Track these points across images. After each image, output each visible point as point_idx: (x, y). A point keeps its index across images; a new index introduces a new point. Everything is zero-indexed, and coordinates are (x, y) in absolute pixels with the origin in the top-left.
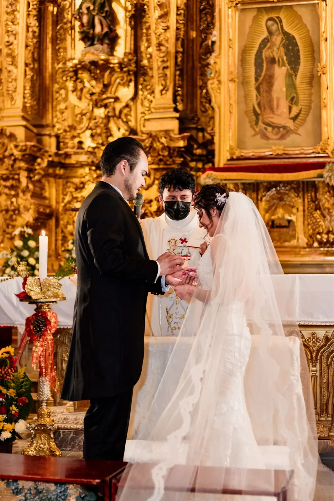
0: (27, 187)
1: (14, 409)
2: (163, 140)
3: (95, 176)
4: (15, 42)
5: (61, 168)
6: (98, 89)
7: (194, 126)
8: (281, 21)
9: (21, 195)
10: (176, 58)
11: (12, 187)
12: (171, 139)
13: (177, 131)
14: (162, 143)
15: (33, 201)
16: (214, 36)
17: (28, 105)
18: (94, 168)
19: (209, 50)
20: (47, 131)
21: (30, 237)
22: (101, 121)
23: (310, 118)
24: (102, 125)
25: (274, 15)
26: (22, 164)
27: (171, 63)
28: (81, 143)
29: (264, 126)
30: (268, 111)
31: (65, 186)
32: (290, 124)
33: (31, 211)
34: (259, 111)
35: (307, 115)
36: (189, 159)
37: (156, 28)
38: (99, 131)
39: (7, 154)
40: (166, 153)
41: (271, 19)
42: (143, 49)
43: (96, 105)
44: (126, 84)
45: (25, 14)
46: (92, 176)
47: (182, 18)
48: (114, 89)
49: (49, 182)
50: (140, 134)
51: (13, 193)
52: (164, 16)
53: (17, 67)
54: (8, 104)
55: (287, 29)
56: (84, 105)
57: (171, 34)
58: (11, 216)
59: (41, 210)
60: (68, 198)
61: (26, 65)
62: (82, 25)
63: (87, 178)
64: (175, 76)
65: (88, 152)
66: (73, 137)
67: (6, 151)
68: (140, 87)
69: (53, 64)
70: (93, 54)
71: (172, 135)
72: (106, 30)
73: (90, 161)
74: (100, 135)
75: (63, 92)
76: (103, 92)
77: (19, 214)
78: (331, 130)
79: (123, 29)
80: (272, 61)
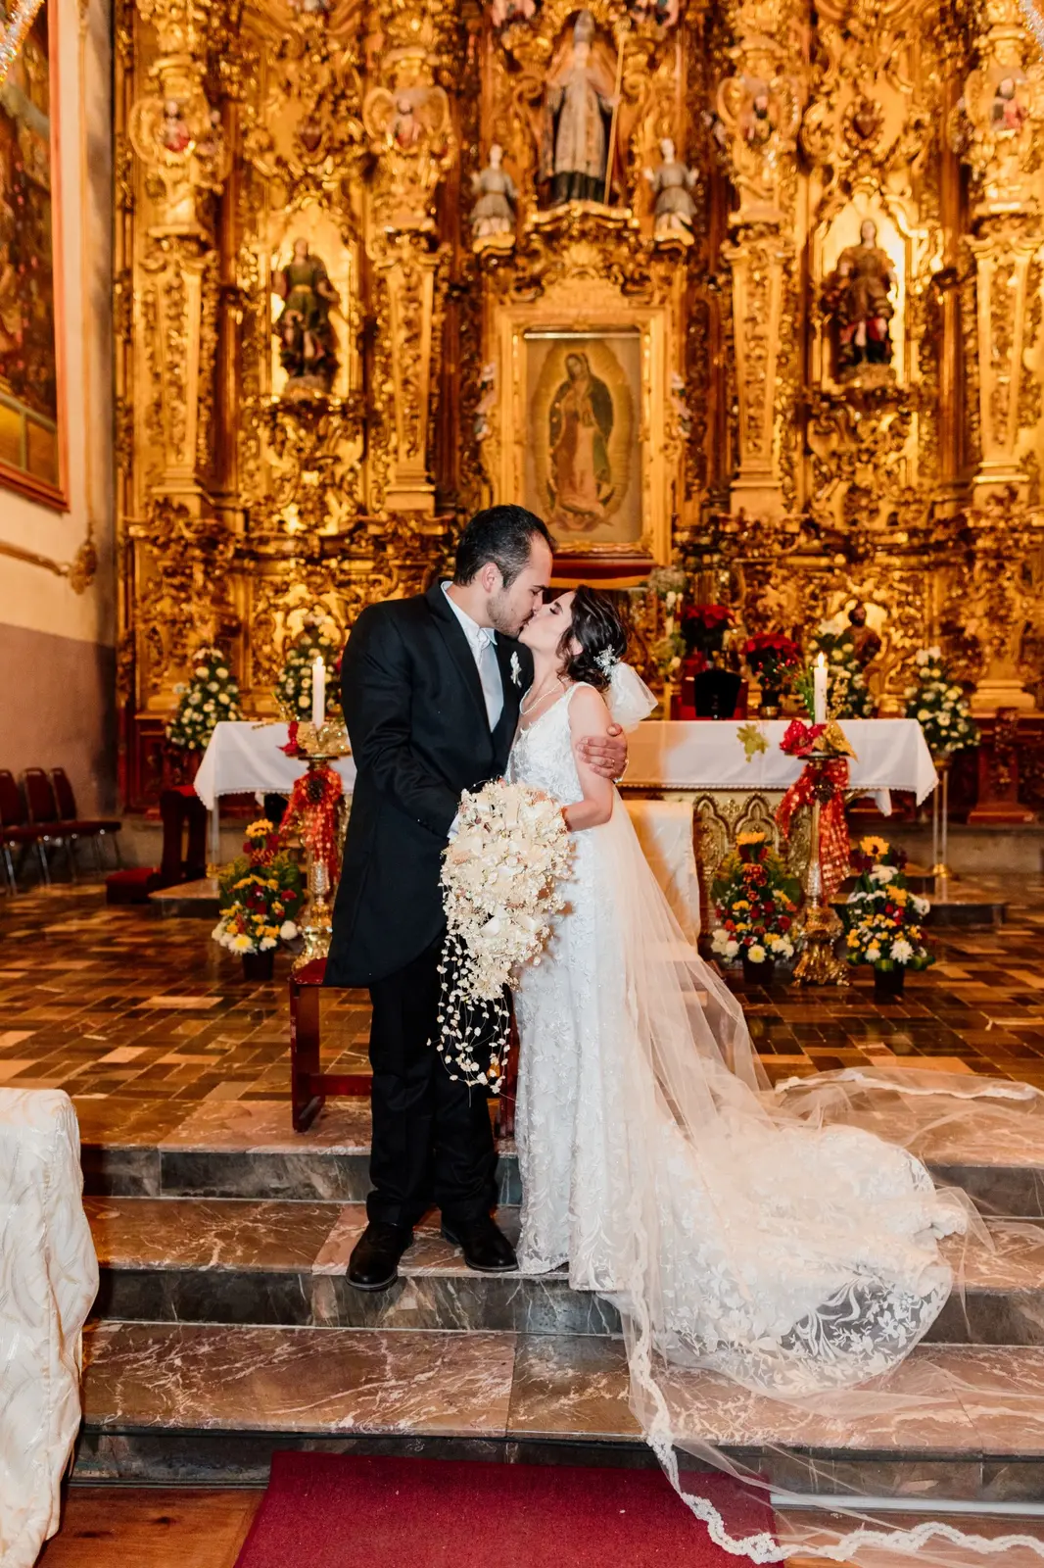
0: (205, 586)
1: (277, 907)
2: (413, 524)
3: (304, 573)
4: (183, 364)
5: (252, 559)
6: (309, 443)
7: (452, 505)
8: (587, 361)
9: (195, 598)
10: (430, 403)
11: (182, 587)
12: (425, 523)
13: (432, 513)
14: (411, 529)
15: (214, 608)
16: (488, 372)
17: (203, 462)
18: (302, 561)
19: (475, 394)
20: (230, 503)
21: (220, 663)
22: (312, 491)
23: (626, 502)
24: (315, 498)
25: (577, 351)
26: (197, 553)
27: (423, 411)
28: (282, 522)
29: (562, 510)
30: (567, 489)
31: (257, 588)
32: (599, 509)
33: (211, 624)
34: (555, 489)
35: (623, 495)
36: (446, 552)
37: (402, 357)
38: (310, 506)
39: (174, 535)
40: (417, 544)
41: (571, 356)
42: (375, 385)
43: (307, 464)
44: (352, 438)
45: (198, 321)
46: (299, 573)
47: (438, 343)
48: (332, 444)
49: (234, 581)
50: (371, 513)
51: (183, 595)
52: (413, 339)
53: (185, 402)
54: (172, 459)
55: (596, 371)
56: (286, 465)
57: (423, 367)
58: (180, 631)
59: (226, 622)
60: (261, 606)
61: (200, 400)
62: (284, 344)
63: (293, 575)
64: (428, 430)
65: (297, 538)
66: (271, 513)
67: (171, 531)
68: (371, 443)
69: (237, 400)
70: (304, 389)
71: (426, 517)
72: (321, 353)
73: (298, 550)
74: (312, 512)
75: (252, 443)
76: (315, 449)
77: (193, 628)
78: (655, 520)
79: (346, 353)
80: (574, 417)
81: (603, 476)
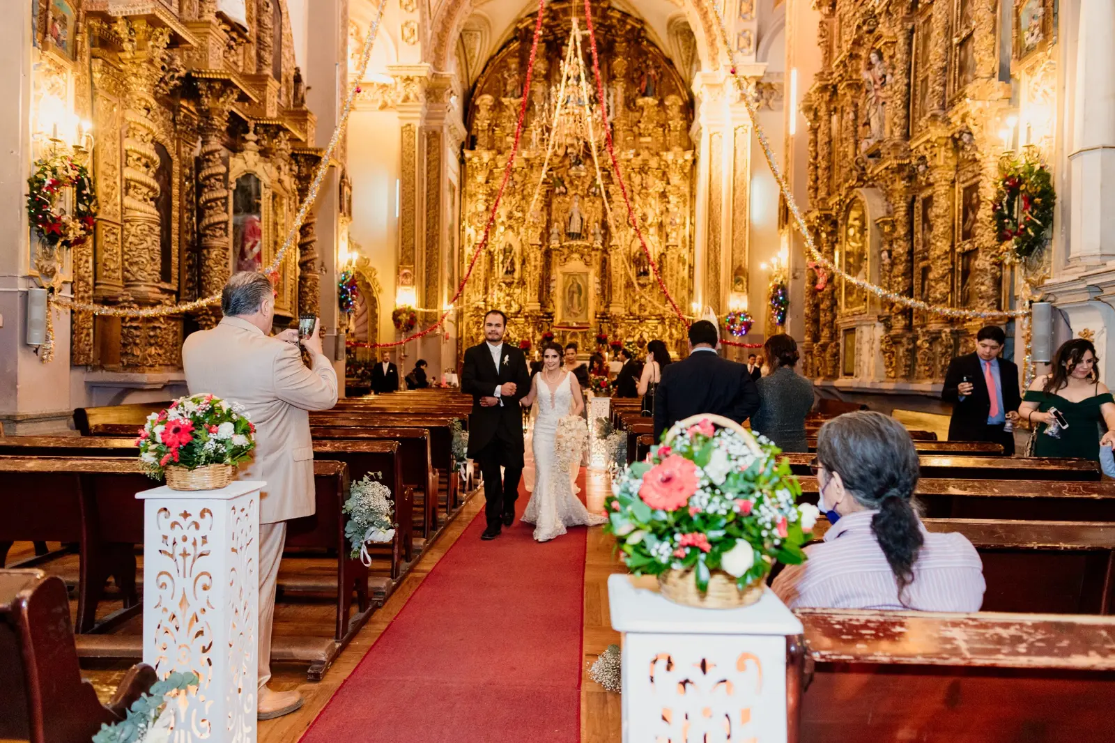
13: (540, 310)
30: (572, 308)
41: (573, 279)
42: (525, 276)
48: (514, 290)
76: (509, 291)
78: (591, 315)
79: (518, 267)
80: (573, 292)
81: (580, 305)
